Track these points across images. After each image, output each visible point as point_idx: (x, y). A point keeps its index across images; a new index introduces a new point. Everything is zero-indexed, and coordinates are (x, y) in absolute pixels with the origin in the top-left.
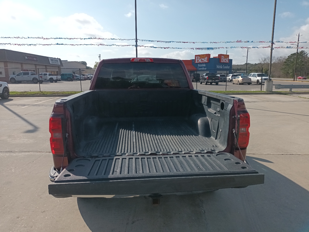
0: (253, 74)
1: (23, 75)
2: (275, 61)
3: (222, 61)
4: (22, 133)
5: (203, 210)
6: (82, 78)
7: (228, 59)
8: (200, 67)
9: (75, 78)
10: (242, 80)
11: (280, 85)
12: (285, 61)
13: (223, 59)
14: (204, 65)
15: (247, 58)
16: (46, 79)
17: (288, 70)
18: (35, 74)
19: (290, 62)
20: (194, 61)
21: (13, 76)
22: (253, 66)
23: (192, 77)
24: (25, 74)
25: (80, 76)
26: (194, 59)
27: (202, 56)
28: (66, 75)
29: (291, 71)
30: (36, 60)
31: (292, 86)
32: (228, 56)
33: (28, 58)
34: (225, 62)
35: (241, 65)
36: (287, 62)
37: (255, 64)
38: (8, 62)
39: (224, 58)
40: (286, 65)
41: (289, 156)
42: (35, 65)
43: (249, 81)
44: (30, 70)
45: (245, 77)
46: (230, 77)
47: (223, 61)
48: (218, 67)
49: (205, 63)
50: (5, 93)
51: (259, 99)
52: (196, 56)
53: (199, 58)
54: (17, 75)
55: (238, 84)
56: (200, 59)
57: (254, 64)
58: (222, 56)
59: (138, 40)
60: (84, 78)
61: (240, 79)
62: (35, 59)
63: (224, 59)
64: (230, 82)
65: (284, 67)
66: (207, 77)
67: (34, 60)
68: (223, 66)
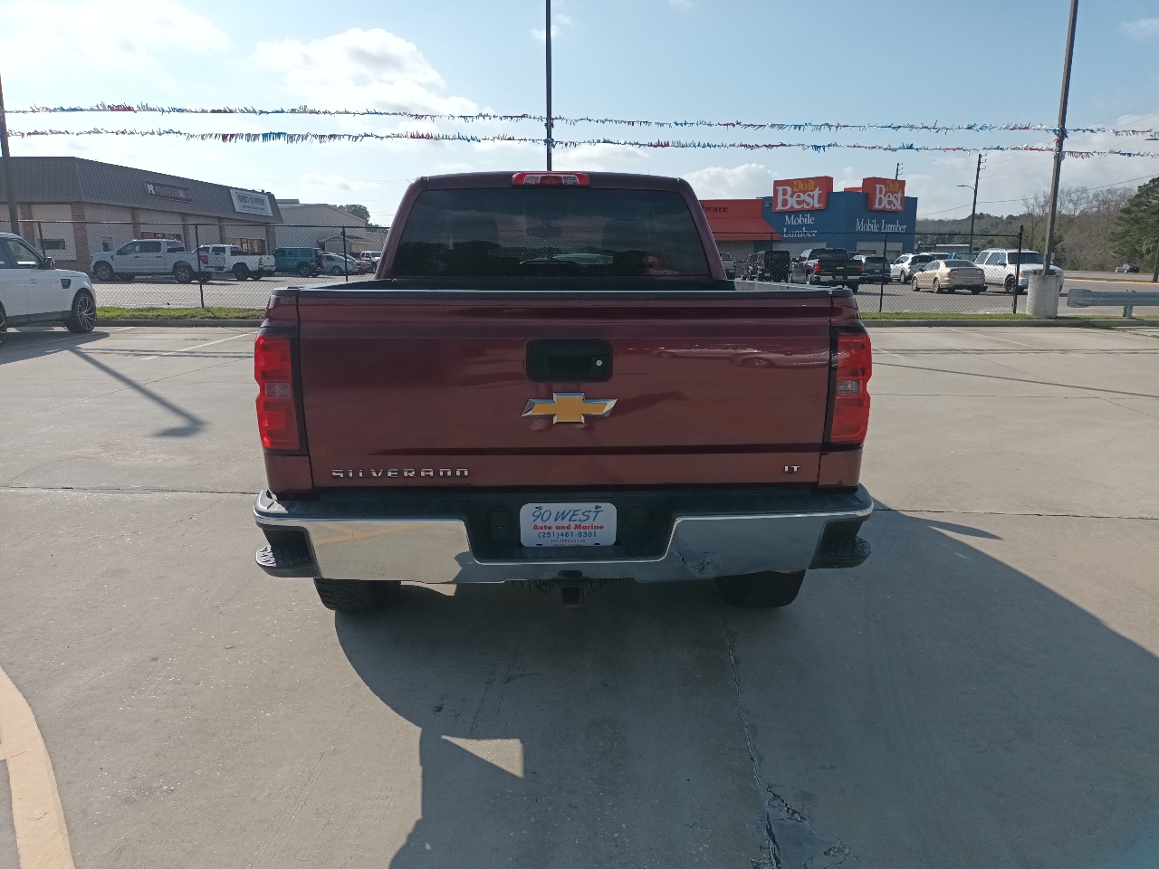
0: (991, 252)
1: (141, 251)
2: (1085, 205)
3: (877, 206)
4: (147, 436)
5: (732, 658)
6: (350, 268)
7: (899, 195)
8: (791, 228)
9: (325, 263)
10: (949, 275)
11: (1086, 293)
12: (1128, 206)
13: (882, 196)
14: (809, 220)
15: (976, 192)
16: (221, 268)
17: (1139, 241)
18: (181, 249)
19: (1144, 211)
20: (771, 204)
21: (105, 256)
22: (1001, 226)
23: (760, 264)
24: (146, 248)
25: (346, 258)
26: (771, 194)
27: (801, 186)
28: (293, 252)
29: (1147, 244)
30: (184, 199)
31: (1135, 296)
32: (903, 183)
33: (158, 188)
34: (888, 207)
35: (955, 222)
36: (1133, 209)
37: (1010, 217)
38: (85, 203)
39: (886, 193)
40: (1129, 222)
41: (1060, 519)
42: (183, 215)
43: (977, 282)
44: (164, 237)
45: (960, 264)
46: (906, 266)
47: (880, 204)
48: (860, 226)
49: (813, 211)
50: (81, 310)
51: (999, 342)
52: (777, 183)
53: (789, 190)
54: (120, 253)
55: (932, 292)
56: (792, 196)
57: (1005, 217)
58: (878, 186)
59: (555, 122)
60: (358, 264)
61: (942, 270)
62: (181, 194)
63: (885, 196)
64: (904, 283)
65: (1120, 228)
66: (816, 261)
67: (179, 198)
68: (879, 222)
